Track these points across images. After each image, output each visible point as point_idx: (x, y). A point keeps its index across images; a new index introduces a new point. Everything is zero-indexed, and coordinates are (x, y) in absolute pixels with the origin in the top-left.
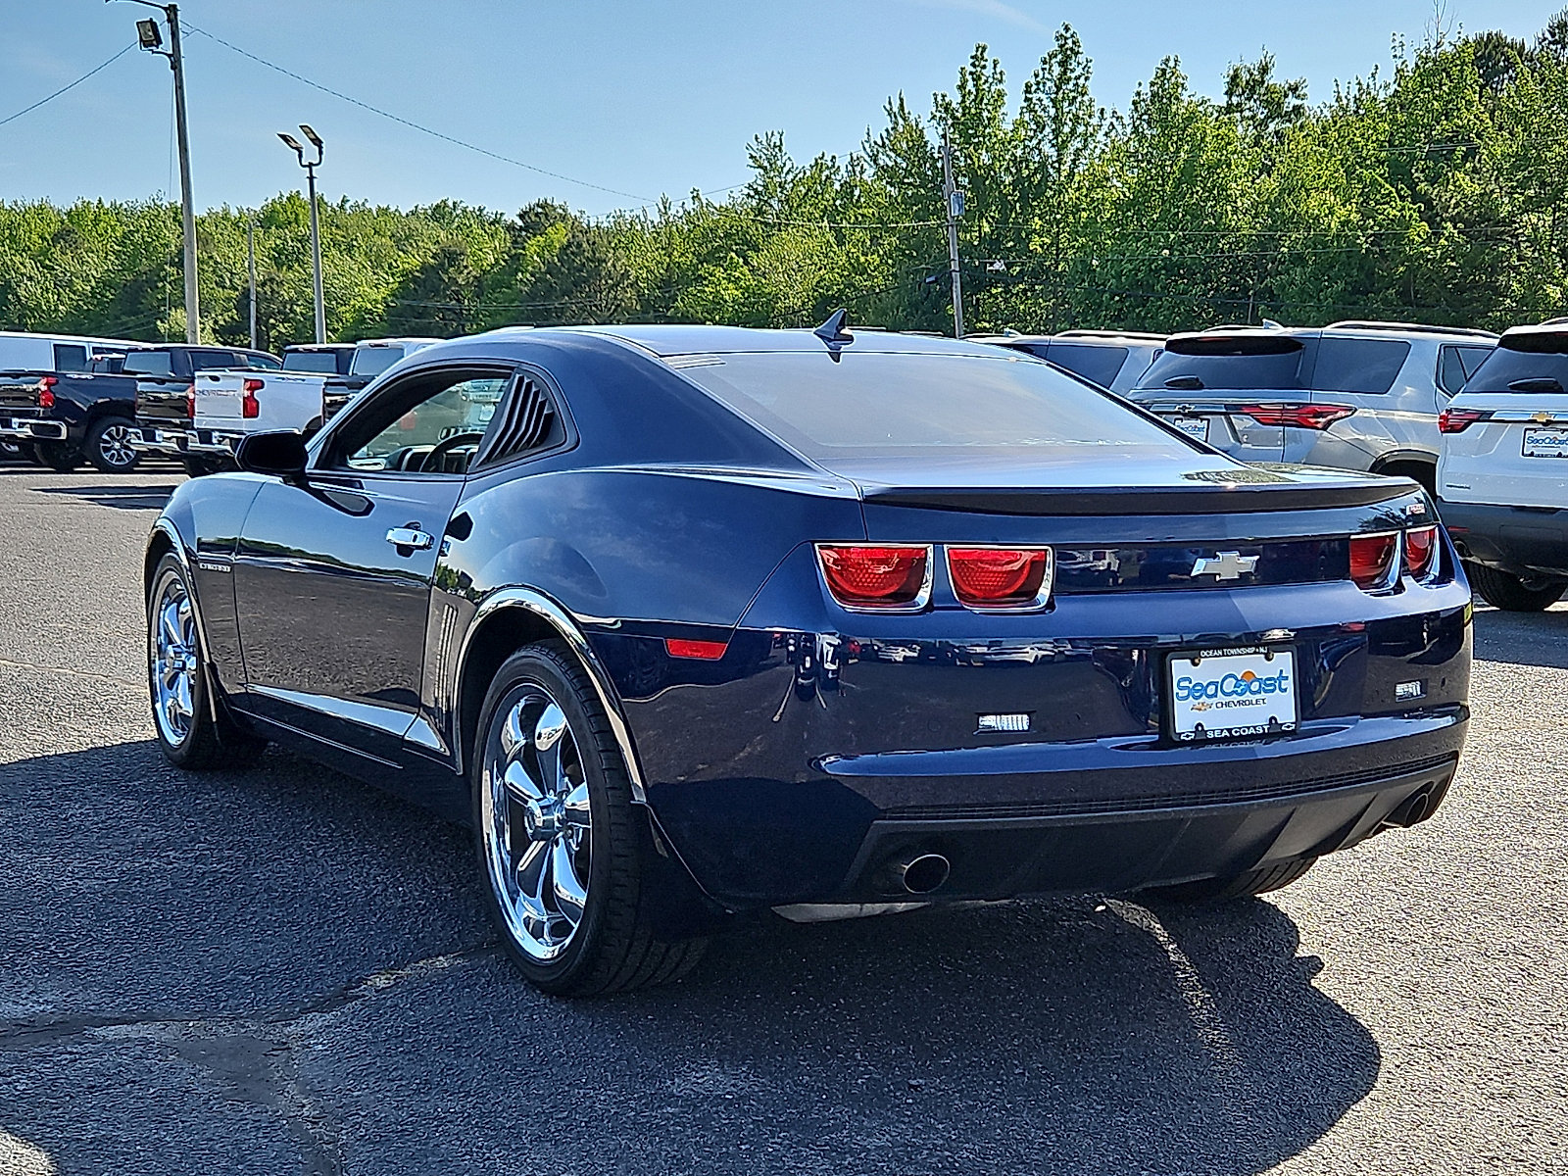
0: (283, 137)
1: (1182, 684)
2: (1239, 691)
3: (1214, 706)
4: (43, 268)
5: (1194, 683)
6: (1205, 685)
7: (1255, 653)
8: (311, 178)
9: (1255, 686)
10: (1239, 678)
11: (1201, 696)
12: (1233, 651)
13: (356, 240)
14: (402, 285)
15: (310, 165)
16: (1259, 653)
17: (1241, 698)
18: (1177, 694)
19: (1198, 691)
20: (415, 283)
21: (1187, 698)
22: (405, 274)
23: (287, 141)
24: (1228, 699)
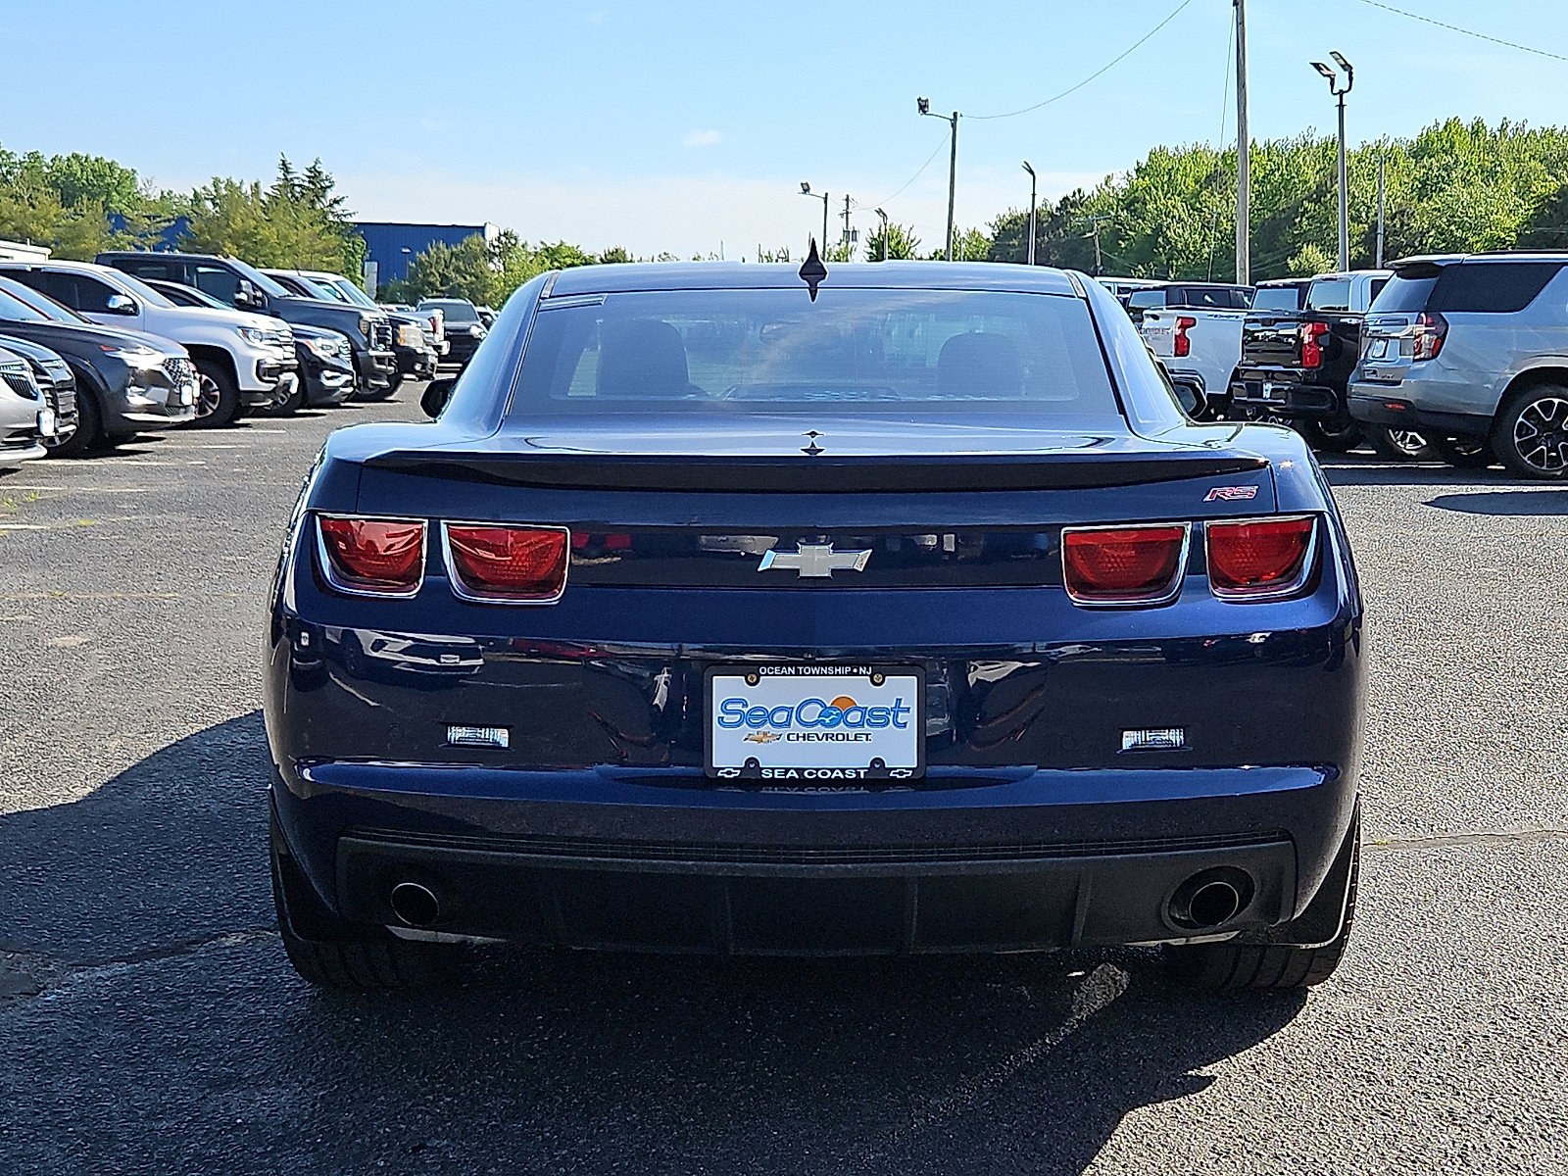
0: (1316, 66)
1: (730, 707)
2: (827, 720)
3: (783, 738)
4: (1194, 210)
5: (749, 706)
6: (770, 710)
8: (1341, 106)
9: (853, 717)
10: (828, 705)
11: (763, 724)
13: (1500, 165)
14: (1537, 212)
15: (1341, 93)
17: (830, 731)
18: (720, 718)
19: (759, 718)
20: (1551, 207)
21: (738, 724)
22: (1541, 199)
23: (1319, 69)
24: (807, 731)
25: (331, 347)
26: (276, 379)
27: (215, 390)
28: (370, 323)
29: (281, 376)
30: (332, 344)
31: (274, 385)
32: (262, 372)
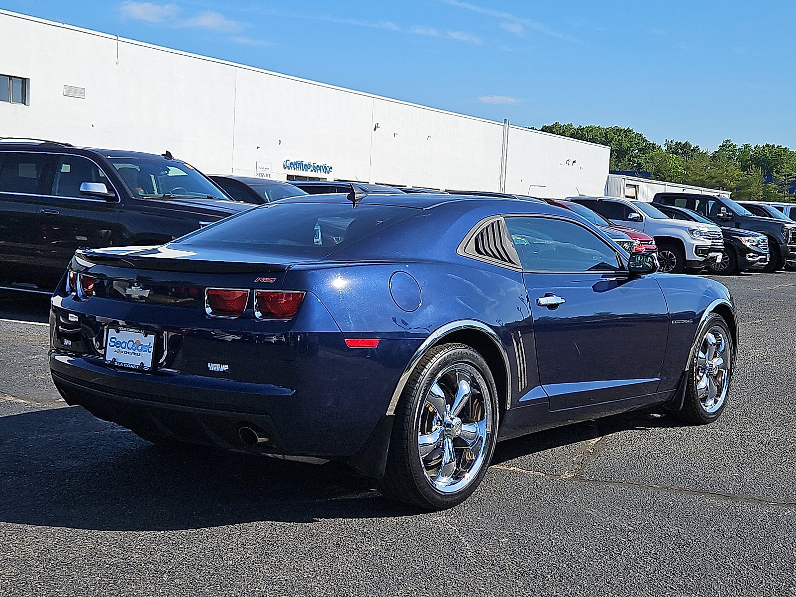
1: (112, 340)
2: (134, 348)
3: (124, 352)
5: (117, 340)
6: (121, 342)
7: (139, 332)
9: (140, 348)
10: (135, 342)
11: (119, 347)
12: (131, 330)
16: (140, 333)
17: (134, 352)
18: (110, 343)
19: (118, 344)
21: (113, 346)
24: (129, 351)
25: (754, 241)
26: (706, 255)
27: (674, 259)
28: (788, 230)
29: (709, 254)
30: (755, 240)
31: (705, 258)
32: (699, 250)
